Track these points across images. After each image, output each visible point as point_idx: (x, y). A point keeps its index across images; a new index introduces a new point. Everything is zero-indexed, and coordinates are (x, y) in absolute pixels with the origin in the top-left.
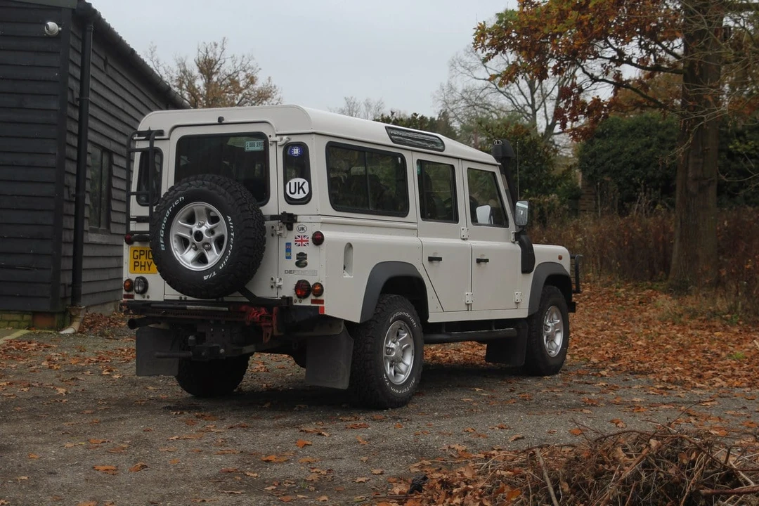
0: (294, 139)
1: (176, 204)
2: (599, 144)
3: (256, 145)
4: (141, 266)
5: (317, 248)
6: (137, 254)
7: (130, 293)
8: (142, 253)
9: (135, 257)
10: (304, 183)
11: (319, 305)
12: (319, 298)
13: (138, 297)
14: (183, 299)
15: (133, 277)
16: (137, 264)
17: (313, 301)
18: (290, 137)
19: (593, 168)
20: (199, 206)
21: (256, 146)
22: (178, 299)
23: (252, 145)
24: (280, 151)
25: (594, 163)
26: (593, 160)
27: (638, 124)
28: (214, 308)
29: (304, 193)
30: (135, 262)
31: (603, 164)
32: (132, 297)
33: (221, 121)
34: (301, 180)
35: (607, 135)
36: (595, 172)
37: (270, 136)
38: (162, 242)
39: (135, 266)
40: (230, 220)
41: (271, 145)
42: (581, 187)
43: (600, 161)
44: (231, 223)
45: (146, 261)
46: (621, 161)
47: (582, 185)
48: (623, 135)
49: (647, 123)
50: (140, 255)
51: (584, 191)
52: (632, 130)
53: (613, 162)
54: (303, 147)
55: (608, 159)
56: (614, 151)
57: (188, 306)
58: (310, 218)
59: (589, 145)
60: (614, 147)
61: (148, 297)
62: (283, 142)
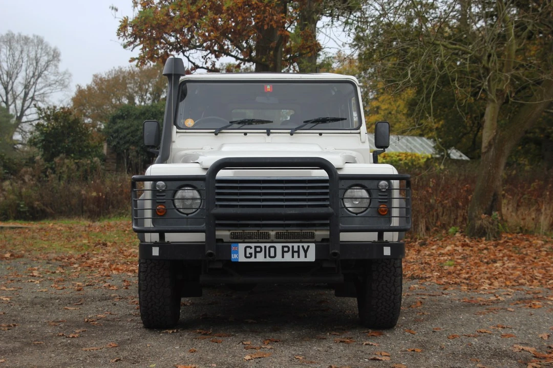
2: (120, 124)
19: (117, 140)
25: (117, 137)
26: (116, 134)
27: (147, 111)
31: (125, 137)
35: (126, 117)
36: (118, 143)
42: (106, 154)
43: (122, 135)
46: (137, 136)
47: (107, 153)
48: (137, 118)
49: (153, 110)
51: (108, 157)
52: (143, 114)
53: (132, 136)
55: (128, 134)
56: (133, 128)
59: (112, 124)
60: (132, 126)
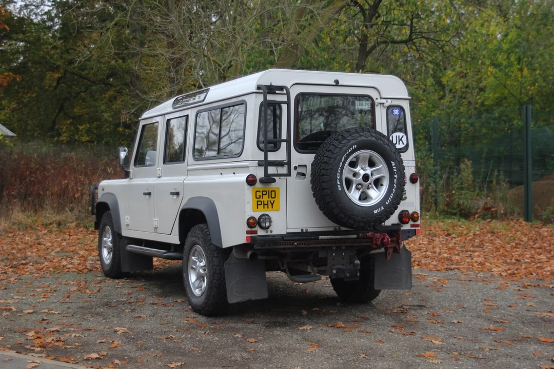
0: (395, 103)
1: (350, 151)
3: (364, 104)
4: (264, 205)
5: (413, 185)
6: (258, 194)
7: (253, 229)
8: (264, 193)
9: (258, 197)
10: (403, 136)
11: (417, 228)
12: (416, 223)
13: (261, 232)
14: (304, 231)
15: (257, 215)
16: (259, 203)
17: (412, 226)
18: (393, 100)
20: (365, 153)
21: (366, 106)
22: (300, 231)
23: (361, 105)
24: (384, 111)
28: (344, 237)
29: (403, 144)
30: (258, 201)
32: (256, 232)
33: (337, 83)
34: (401, 134)
37: (377, 99)
38: (339, 183)
39: (258, 205)
40: (393, 165)
41: (377, 105)
44: (395, 168)
45: (269, 200)
50: (263, 195)
54: (401, 109)
57: (320, 237)
58: (408, 163)
61: (271, 232)
62: (387, 104)
